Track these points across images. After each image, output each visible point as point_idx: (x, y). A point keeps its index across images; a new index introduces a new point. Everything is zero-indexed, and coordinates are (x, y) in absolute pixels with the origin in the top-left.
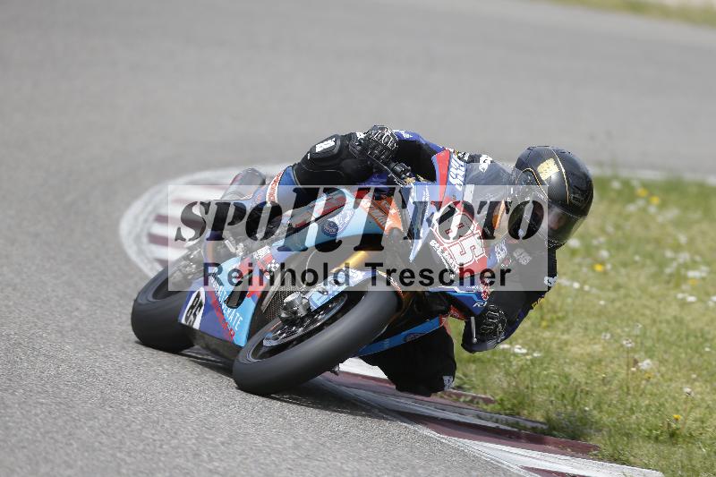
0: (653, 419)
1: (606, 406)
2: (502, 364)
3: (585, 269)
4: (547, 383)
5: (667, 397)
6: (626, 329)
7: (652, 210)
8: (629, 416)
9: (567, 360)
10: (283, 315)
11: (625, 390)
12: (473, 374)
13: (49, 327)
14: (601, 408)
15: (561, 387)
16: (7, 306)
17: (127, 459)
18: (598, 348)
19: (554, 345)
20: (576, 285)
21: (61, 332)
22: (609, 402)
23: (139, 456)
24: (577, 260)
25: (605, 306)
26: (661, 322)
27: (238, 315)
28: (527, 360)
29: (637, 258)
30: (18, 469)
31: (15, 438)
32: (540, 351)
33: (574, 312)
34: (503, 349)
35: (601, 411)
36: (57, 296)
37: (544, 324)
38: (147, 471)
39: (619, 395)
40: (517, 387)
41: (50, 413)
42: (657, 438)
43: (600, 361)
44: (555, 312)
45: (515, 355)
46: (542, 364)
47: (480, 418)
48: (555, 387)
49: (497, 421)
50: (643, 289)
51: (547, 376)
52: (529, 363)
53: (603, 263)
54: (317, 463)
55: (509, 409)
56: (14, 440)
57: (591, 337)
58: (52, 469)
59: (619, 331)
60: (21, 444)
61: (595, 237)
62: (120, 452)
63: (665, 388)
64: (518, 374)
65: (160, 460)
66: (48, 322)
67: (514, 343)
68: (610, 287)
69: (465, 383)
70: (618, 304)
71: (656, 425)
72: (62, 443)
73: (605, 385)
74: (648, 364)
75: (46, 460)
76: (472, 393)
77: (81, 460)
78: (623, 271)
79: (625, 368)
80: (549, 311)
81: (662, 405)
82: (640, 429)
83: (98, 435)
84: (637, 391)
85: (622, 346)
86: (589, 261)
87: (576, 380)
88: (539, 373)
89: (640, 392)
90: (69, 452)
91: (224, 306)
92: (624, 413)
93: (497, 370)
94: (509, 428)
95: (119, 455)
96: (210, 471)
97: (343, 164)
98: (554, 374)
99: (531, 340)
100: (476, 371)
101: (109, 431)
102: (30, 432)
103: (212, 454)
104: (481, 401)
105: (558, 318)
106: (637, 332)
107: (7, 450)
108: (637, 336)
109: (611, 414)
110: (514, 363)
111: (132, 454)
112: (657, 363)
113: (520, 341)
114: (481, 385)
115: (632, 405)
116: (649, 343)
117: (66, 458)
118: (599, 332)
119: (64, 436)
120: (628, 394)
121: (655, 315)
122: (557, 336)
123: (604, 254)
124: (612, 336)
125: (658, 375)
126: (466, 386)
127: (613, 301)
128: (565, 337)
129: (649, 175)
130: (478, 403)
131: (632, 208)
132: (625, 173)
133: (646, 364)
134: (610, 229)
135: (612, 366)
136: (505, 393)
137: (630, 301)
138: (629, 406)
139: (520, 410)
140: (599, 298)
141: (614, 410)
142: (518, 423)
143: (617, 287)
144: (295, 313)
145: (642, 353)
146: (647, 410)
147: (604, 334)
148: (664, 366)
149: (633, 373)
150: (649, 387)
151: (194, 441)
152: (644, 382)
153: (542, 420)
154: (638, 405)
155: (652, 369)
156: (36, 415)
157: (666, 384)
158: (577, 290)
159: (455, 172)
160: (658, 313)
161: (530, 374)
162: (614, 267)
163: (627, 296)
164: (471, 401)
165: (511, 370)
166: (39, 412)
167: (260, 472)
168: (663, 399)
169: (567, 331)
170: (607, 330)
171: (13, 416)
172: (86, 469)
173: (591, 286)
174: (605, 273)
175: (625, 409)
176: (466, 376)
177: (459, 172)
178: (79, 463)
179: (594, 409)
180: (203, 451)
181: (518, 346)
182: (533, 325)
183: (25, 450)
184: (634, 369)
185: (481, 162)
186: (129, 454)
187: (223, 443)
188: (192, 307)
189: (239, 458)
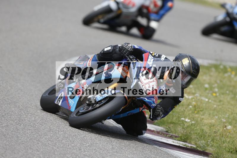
0: (231, 146)
1: (215, 141)
2: (181, 125)
3: (210, 95)
4: (196, 132)
5: (235, 138)
6: (223, 115)
7: (233, 76)
8: (223, 144)
9: (203, 125)
10: (87, 102)
11: (222, 135)
12: (172, 127)
13: (33, 104)
14: (213, 141)
15: (201, 134)
16: (19, 96)
17: (57, 149)
18: (213, 121)
19: (199, 119)
20: (207, 100)
21: (36, 106)
22: (216, 139)
23: (61, 149)
24: (207, 91)
25: (216, 107)
26: (234, 113)
27: (73, 101)
28: (190, 124)
29: (228, 92)
30: (21, 151)
31: (20, 140)
32: (194, 121)
33: (206, 109)
34: (182, 120)
35: (213, 142)
36: (35, 94)
37: (196, 112)
38: (64, 154)
39: (220, 137)
40: (186, 132)
41: (32, 133)
42: (231, 152)
43: (214, 125)
44: (200, 108)
45: (186, 122)
46: (195, 125)
47: (174, 142)
48: (199, 133)
49: (179, 144)
50: (229, 102)
51: (196, 129)
52: (190, 125)
53: (216, 93)
54: (120, 154)
55: (183, 140)
56: (20, 141)
57: (211, 117)
58: (32, 151)
59: (220, 116)
60: (22, 143)
61: (213, 84)
62: (55, 147)
63: (235, 135)
64: (187, 128)
65: (68, 151)
66: (33, 102)
67: (186, 118)
68: (218, 101)
69: (169, 130)
70: (220, 107)
71: (232, 148)
72: (36, 143)
73: (215, 133)
74: (230, 127)
75: (31, 149)
76: (171, 134)
77: (42, 149)
78: (222, 96)
79: (222, 128)
80: (198, 108)
81: (233, 141)
82: (226, 149)
83: (48, 141)
84: (226, 136)
85: (221, 121)
86: (211, 92)
87: (205, 131)
88: (194, 128)
89: (227, 136)
90: (38, 146)
91: (69, 98)
92: (221, 143)
93: (180, 127)
94: (183, 146)
95: (54, 148)
96: (84, 155)
97: (113, 56)
98: (198, 129)
99: (191, 117)
100: (173, 127)
101: (51, 140)
102: (25, 139)
103: (85, 149)
104: (174, 137)
105: (201, 111)
106: (227, 116)
107: (18, 144)
108: (227, 118)
109: (217, 143)
110: (186, 124)
111: (59, 148)
112: (233, 127)
113: (188, 117)
114: (174, 131)
115: (224, 141)
116: (230, 120)
117: (37, 148)
118: (214, 116)
119: (37, 141)
120: (223, 137)
121: (232, 111)
122: (200, 116)
123: (216, 90)
124: (218, 117)
125: (233, 131)
126: (169, 131)
127: (219, 106)
128: (203, 117)
129: (232, 64)
130: (173, 137)
131: (226, 75)
132: (224, 63)
133: (229, 127)
134: (218, 82)
135: (218, 127)
136: (182, 134)
137: (224, 106)
138: (223, 141)
139: (187, 140)
140: (214, 105)
141: (218, 142)
142: (186, 145)
143: (220, 101)
144: (91, 102)
145: (228, 124)
146: (229, 143)
147: (215, 116)
148: (235, 128)
149: (225, 130)
150: (230, 135)
151: (79, 145)
152: (228, 133)
153: (194, 144)
154: (226, 141)
155: (231, 129)
156: (28, 133)
157: (235, 134)
158: (207, 102)
159: (150, 60)
160: (234, 110)
161: (191, 129)
162: (219, 95)
163: (223, 104)
164: (171, 136)
165: (184, 127)
166: (28, 132)
167: (101, 156)
168: (234, 139)
169: (203, 115)
170: (216, 115)
171: (20, 133)
172: (43, 152)
173: (212, 100)
174: (216, 96)
175: (222, 142)
176: (169, 128)
177: (151, 60)
178: (41, 150)
179: (211, 141)
180: (82, 148)
181: (187, 119)
182: (192, 112)
183: (24, 145)
184: (225, 129)
185: (162, 57)
186: (58, 148)
187: (89, 146)
188: (59, 98)
189: (94, 151)
